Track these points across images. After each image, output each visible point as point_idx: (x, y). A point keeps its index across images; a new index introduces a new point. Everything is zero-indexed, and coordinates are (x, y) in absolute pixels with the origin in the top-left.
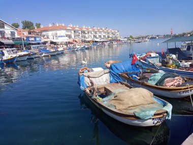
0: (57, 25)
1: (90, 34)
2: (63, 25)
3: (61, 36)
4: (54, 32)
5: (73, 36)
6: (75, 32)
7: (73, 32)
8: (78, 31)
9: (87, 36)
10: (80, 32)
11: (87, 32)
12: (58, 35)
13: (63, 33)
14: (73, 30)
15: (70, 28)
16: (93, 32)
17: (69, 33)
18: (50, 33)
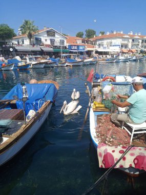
0: (115, 33)
2: (122, 33)
3: (116, 46)
4: (109, 41)
5: (130, 46)
6: (133, 40)
7: (131, 40)
8: (137, 39)
10: (141, 41)
12: (113, 44)
13: (119, 41)
14: (130, 38)
15: (128, 37)
17: (126, 42)
18: (105, 42)
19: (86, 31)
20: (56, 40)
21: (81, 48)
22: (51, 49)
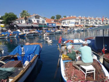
0: (71, 17)
1: (92, 22)
2: (75, 16)
3: (72, 23)
4: (68, 21)
5: (80, 23)
6: (81, 20)
8: (83, 20)
9: (90, 23)
10: (85, 20)
11: (90, 21)
12: (71, 22)
13: (74, 21)
14: (80, 19)
15: (78, 18)
16: (94, 21)
17: (77, 21)
18: (66, 21)
19: (56, 16)
20: (40, 20)
21: (54, 25)
22: (37, 26)
